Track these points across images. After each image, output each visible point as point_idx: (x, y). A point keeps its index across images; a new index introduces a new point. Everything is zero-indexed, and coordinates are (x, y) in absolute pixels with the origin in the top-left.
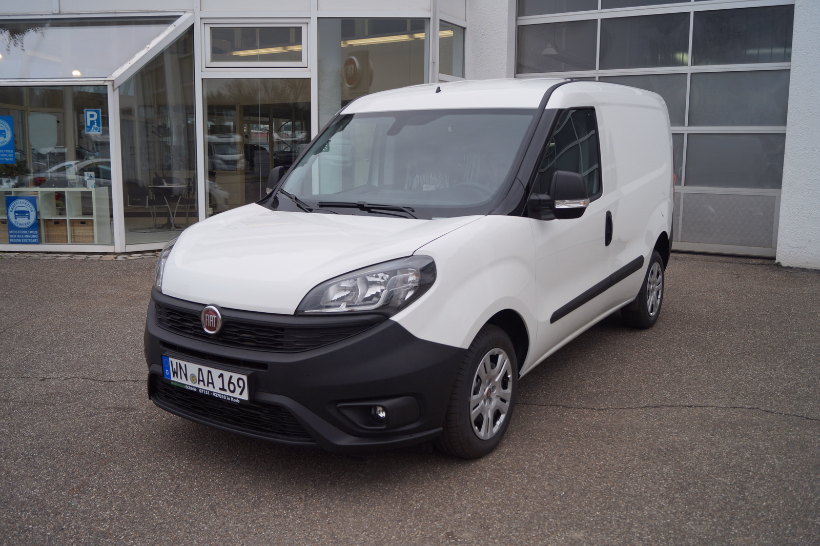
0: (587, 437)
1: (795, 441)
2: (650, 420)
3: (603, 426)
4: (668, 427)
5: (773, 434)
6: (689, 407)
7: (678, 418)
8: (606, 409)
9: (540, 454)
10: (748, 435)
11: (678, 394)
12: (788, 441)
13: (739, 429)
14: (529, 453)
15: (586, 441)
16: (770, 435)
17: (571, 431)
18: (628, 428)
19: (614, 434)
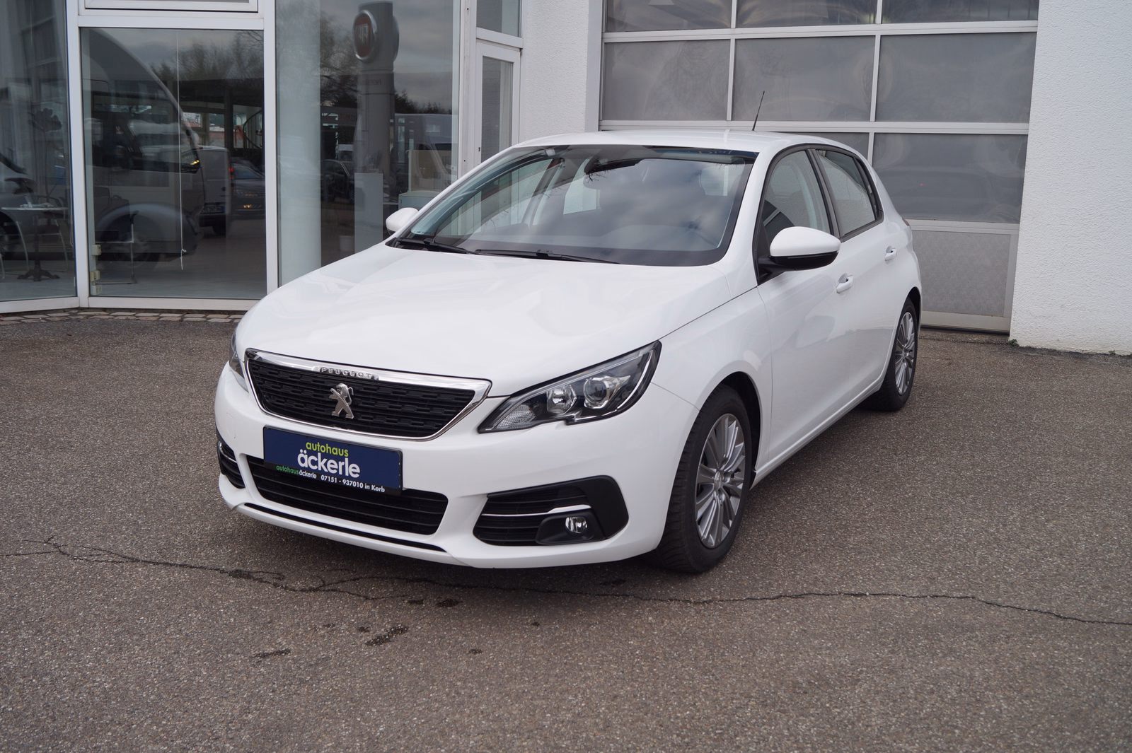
0: (667, 660)
1: (1037, 663)
2: (785, 623)
3: (699, 637)
4: (815, 636)
5: (999, 648)
6: (855, 595)
7: (834, 619)
8: (709, 602)
9: (576, 696)
10: (955, 652)
11: (838, 571)
12: (1024, 663)
13: (940, 640)
14: (557, 694)
15: (665, 667)
16: (994, 651)
17: (639, 647)
18: (745, 639)
19: (718, 651)
